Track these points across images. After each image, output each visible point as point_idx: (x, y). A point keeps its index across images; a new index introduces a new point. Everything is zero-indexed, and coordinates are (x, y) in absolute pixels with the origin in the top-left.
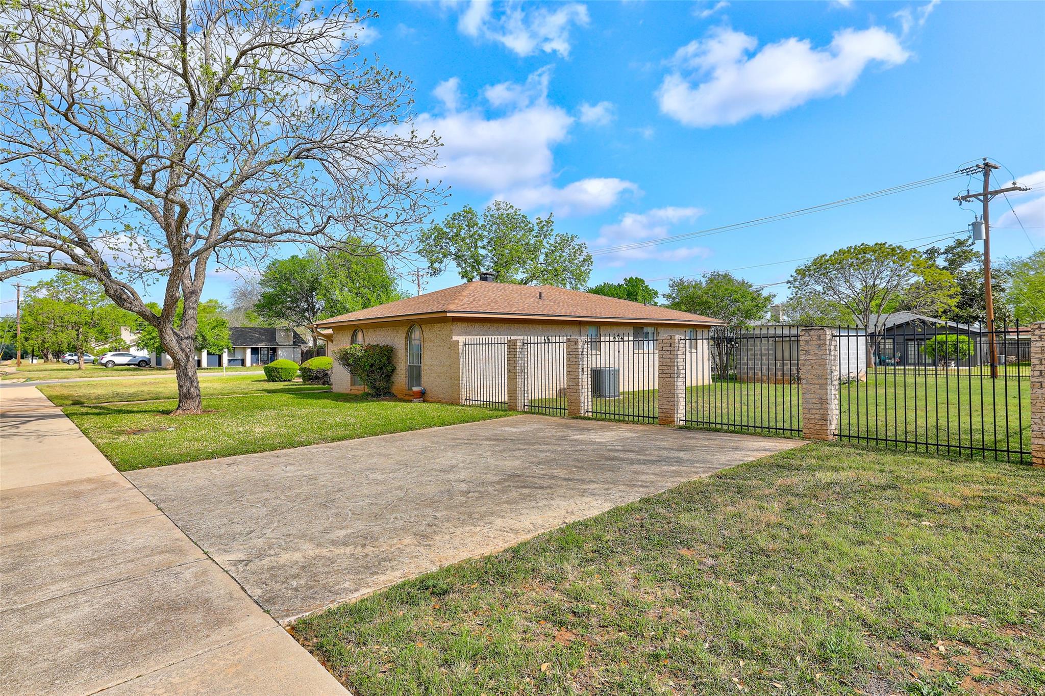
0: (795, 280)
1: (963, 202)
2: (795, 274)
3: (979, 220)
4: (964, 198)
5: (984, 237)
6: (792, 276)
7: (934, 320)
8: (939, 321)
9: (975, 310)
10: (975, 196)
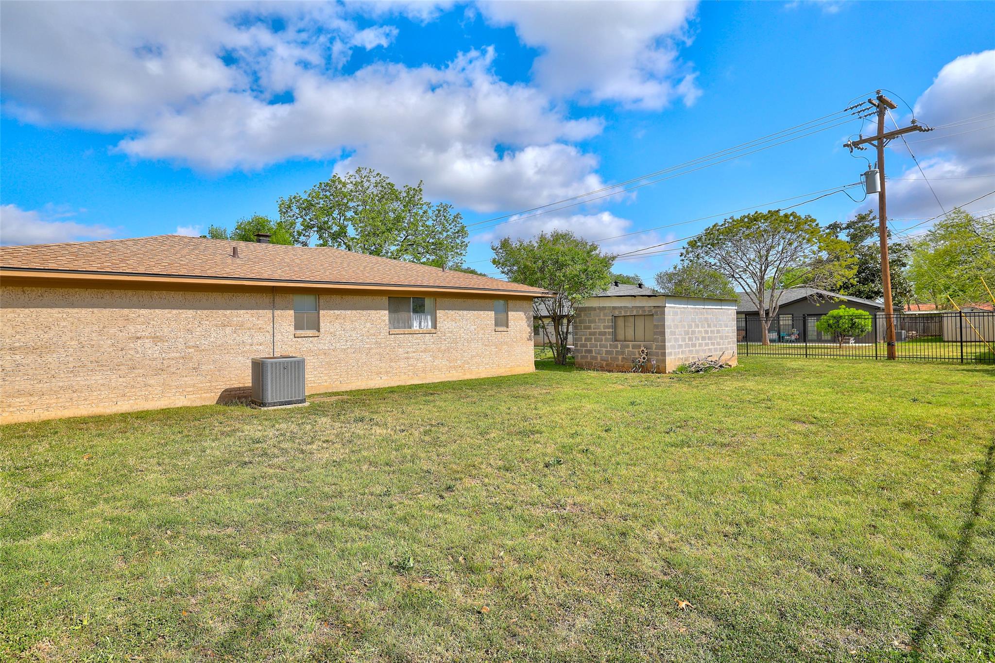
0: (688, 253)
1: (855, 150)
2: (687, 246)
3: (872, 169)
4: (856, 144)
5: (879, 189)
6: (684, 248)
7: (832, 294)
8: (838, 295)
9: (877, 286)
10: (869, 140)
